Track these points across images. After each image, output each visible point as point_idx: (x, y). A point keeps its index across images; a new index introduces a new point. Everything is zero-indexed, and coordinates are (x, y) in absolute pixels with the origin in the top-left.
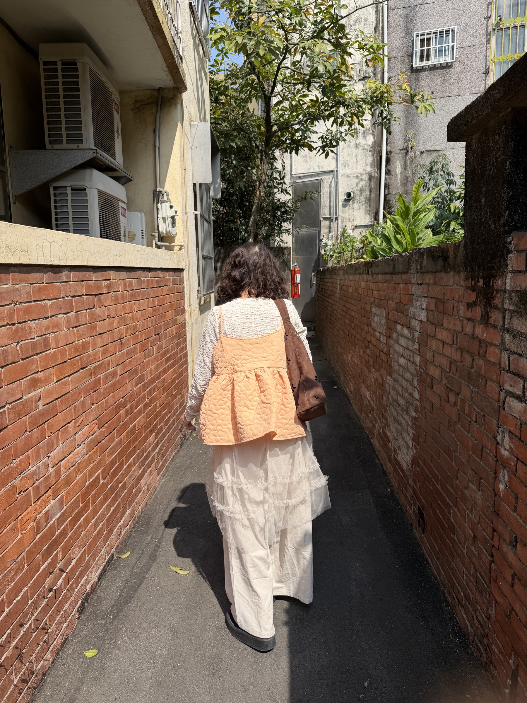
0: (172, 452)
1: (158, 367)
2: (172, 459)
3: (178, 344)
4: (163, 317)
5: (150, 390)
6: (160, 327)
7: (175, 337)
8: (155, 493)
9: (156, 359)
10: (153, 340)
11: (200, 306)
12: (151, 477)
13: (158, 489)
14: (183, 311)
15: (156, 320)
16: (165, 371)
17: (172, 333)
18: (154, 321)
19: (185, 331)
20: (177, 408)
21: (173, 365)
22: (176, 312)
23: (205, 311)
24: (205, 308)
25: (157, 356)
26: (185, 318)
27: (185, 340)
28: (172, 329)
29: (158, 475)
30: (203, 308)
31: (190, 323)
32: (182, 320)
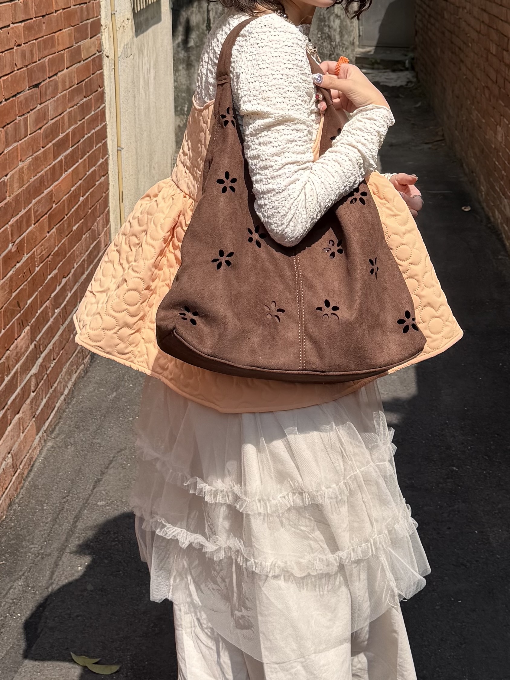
0: (70, 373)
1: (36, 164)
2: (71, 391)
3: (85, 109)
4: (49, 43)
5: (19, 223)
6: (42, 68)
7: (78, 91)
8: (32, 474)
9: (33, 146)
10: (26, 99)
11: (136, 14)
12: (22, 436)
13: (37, 464)
14: (96, 28)
15: (32, 52)
16: (55, 174)
17: (71, 81)
18: (28, 55)
19: (102, 75)
20: (82, 265)
21: (71, 159)
22: (78, 30)
23: (148, 27)
24: (147, 20)
25: (34, 140)
26: (100, 45)
27: (101, 98)
28: (70, 73)
29: (38, 432)
30: (142, 19)
31: (112, 56)
32: (93, 50)
